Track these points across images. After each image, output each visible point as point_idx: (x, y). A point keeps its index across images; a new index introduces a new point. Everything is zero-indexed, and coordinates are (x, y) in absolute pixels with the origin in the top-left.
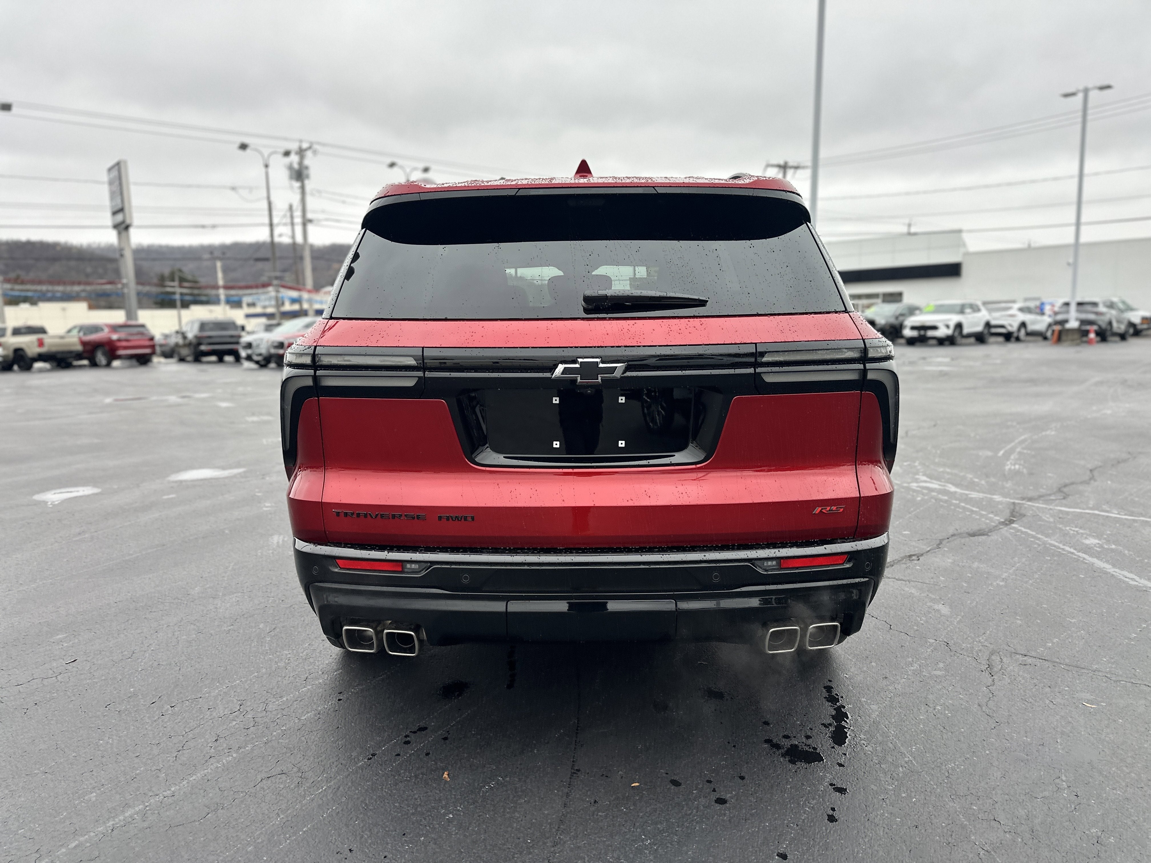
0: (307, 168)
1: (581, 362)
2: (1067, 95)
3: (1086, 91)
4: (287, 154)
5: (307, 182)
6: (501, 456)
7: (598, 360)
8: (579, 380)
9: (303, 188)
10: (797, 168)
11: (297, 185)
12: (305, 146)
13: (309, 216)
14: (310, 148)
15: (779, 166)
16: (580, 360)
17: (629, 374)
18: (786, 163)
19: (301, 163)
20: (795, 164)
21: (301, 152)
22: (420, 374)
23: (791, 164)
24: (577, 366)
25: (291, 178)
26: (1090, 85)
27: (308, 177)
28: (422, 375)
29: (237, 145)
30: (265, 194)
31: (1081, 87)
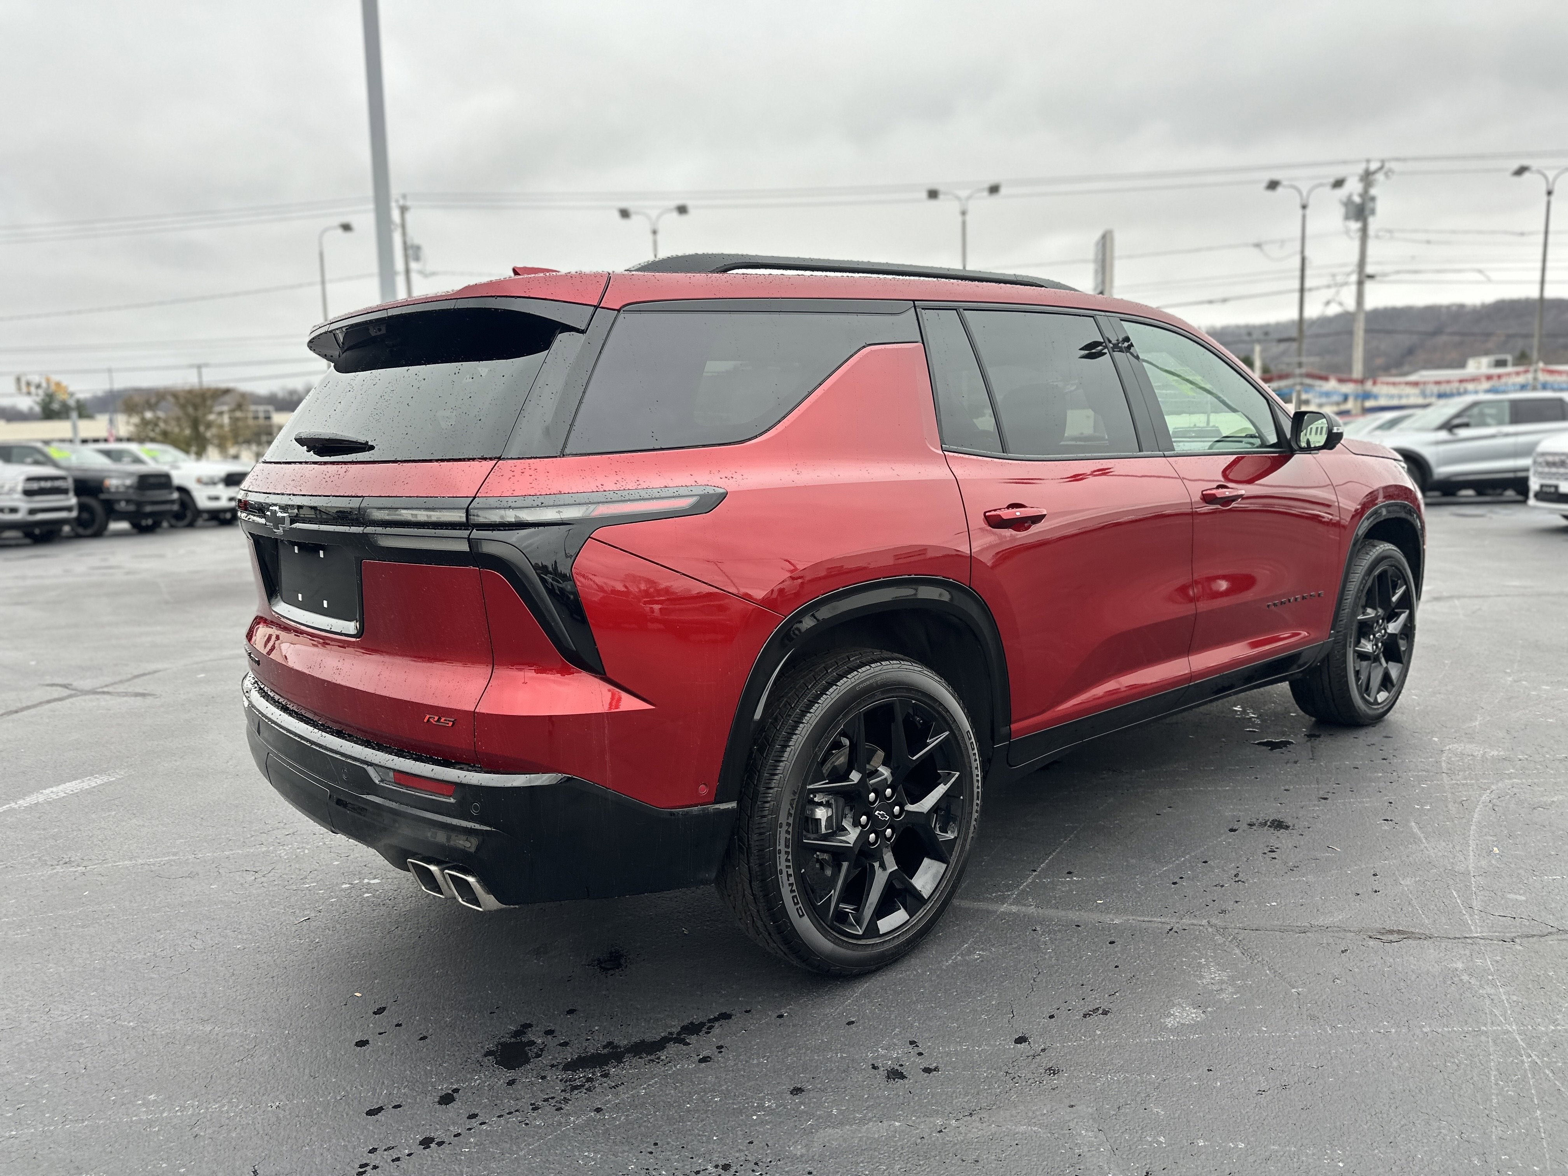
0: (1373, 199)
4: (1339, 184)
5: (1371, 220)
9: (1364, 231)
11: (1355, 226)
12: (1374, 166)
13: (1369, 269)
14: (1381, 168)
19: (1365, 194)
21: (1367, 178)
25: (1347, 217)
27: (1373, 212)
29: (1264, 184)
30: (1298, 248)
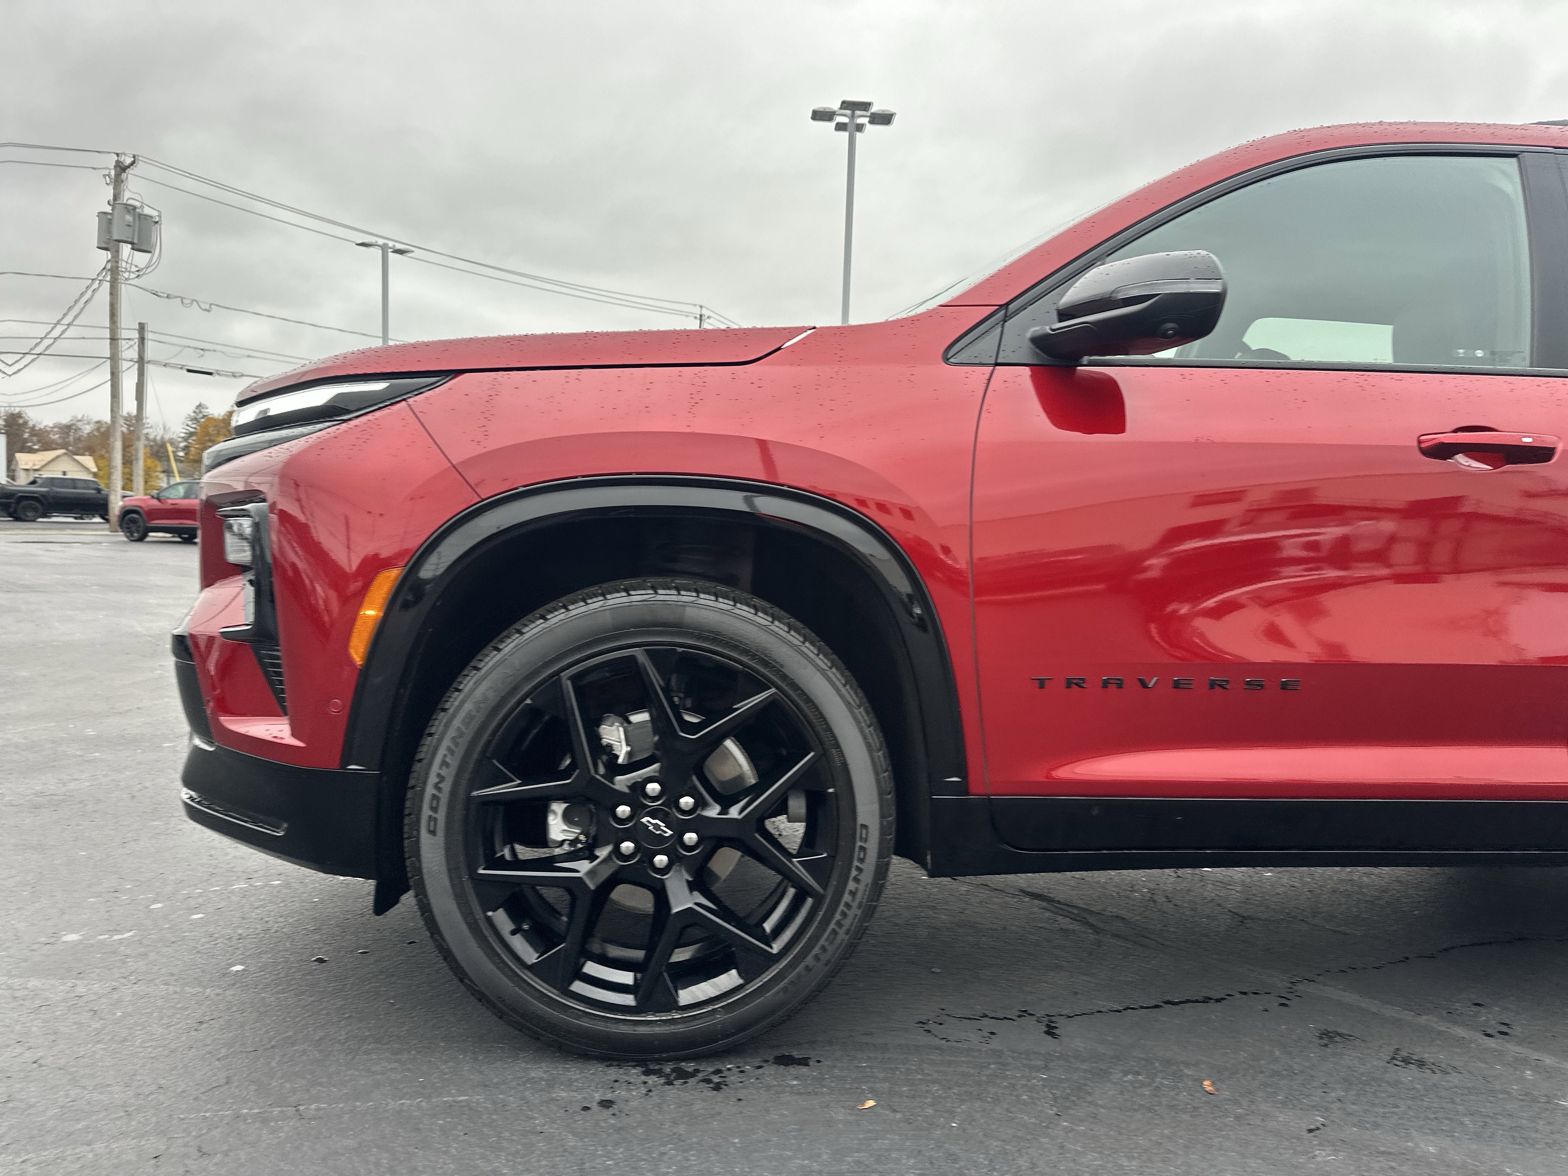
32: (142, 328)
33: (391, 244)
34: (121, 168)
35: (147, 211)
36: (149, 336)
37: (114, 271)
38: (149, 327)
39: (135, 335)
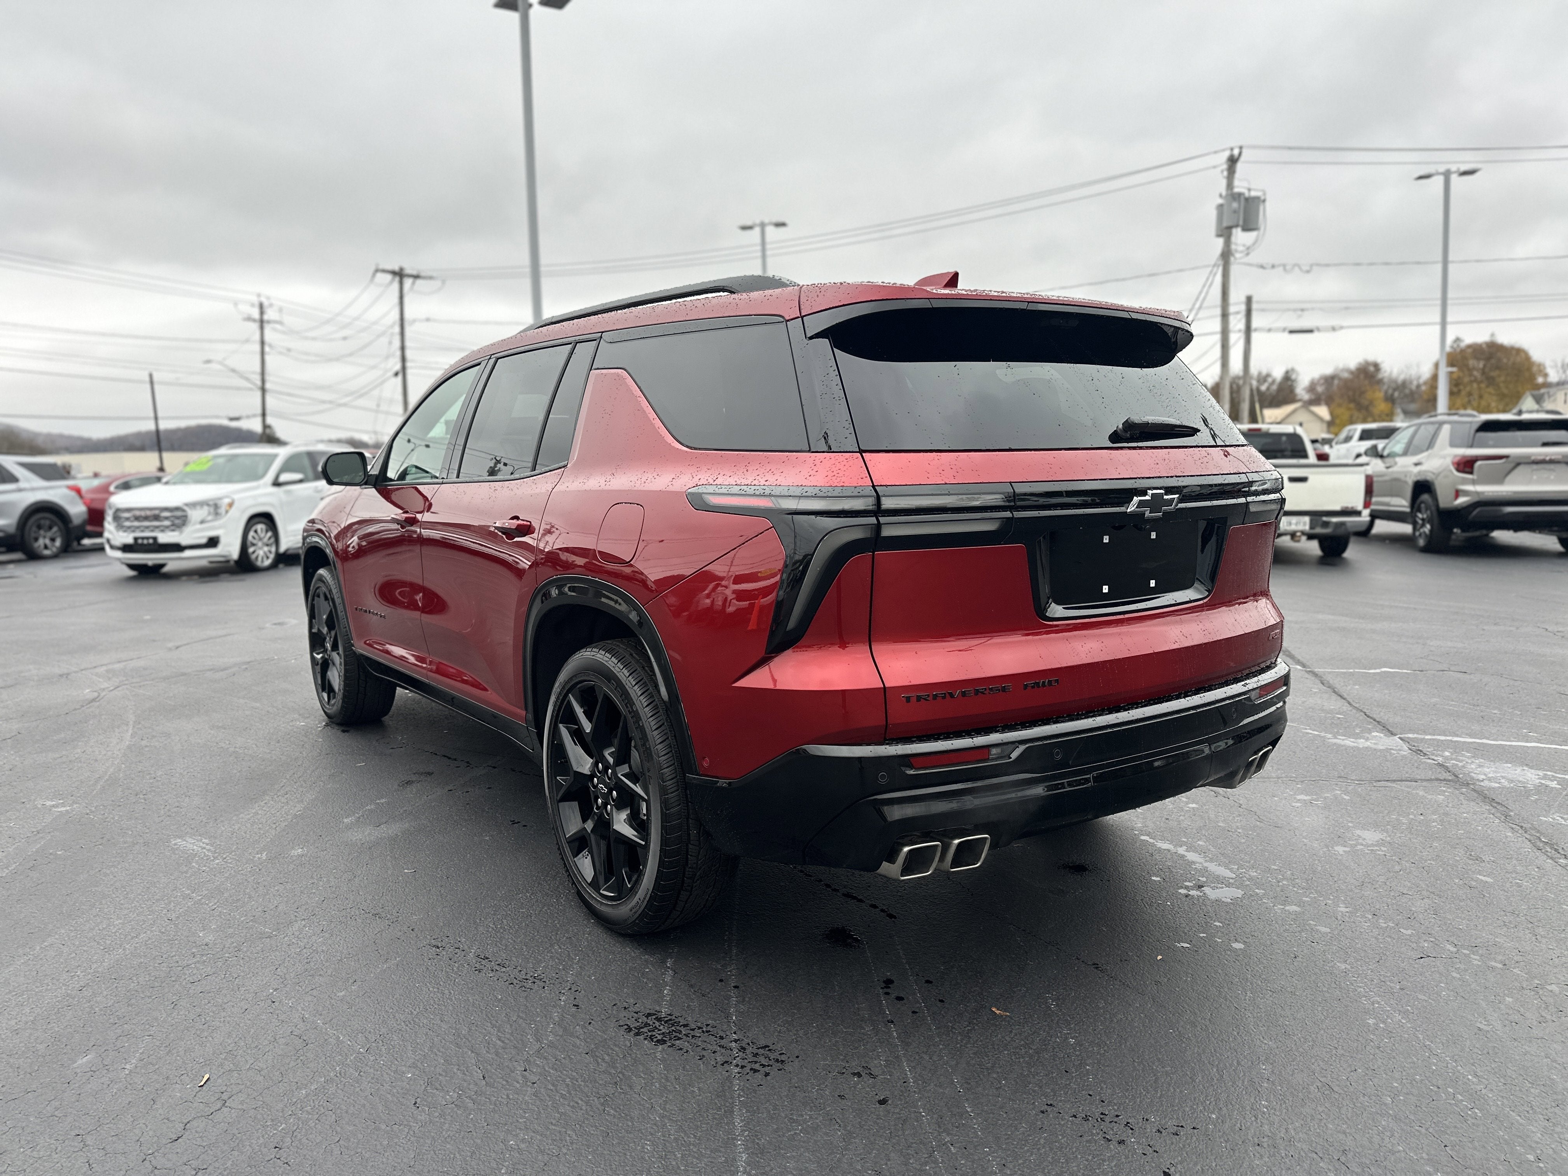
1: (1152, 494)
2: (745, 228)
3: (763, 225)
6: (1060, 608)
7: (1162, 491)
8: (1147, 514)
10: (416, 277)
15: (394, 273)
16: (1150, 492)
17: (1181, 505)
18: (401, 269)
20: (415, 273)
22: (1008, 514)
23: (408, 271)
24: (1147, 498)
26: (766, 221)
28: (1011, 515)
31: (758, 221)
32: (1249, 300)
33: (1454, 168)
34: (1233, 161)
35: (1253, 194)
36: (1254, 306)
37: (1226, 256)
38: (1254, 299)
39: (1243, 307)
